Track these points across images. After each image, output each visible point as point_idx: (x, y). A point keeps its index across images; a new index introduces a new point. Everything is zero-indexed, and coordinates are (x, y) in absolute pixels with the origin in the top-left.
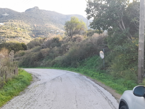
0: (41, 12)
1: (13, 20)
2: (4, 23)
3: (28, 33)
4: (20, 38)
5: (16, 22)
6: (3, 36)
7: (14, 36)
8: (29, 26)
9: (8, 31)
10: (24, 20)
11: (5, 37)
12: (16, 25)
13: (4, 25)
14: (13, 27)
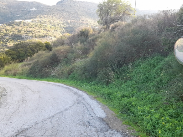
0: (75, 4)
1: (42, 16)
2: (31, 19)
3: (60, 30)
4: (50, 37)
5: (46, 18)
6: (30, 35)
7: (43, 35)
8: (61, 22)
9: (36, 29)
10: (55, 15)
11: (33, 36)
12: (45, 22)
13: (31, 22)
14: (42, 24)
